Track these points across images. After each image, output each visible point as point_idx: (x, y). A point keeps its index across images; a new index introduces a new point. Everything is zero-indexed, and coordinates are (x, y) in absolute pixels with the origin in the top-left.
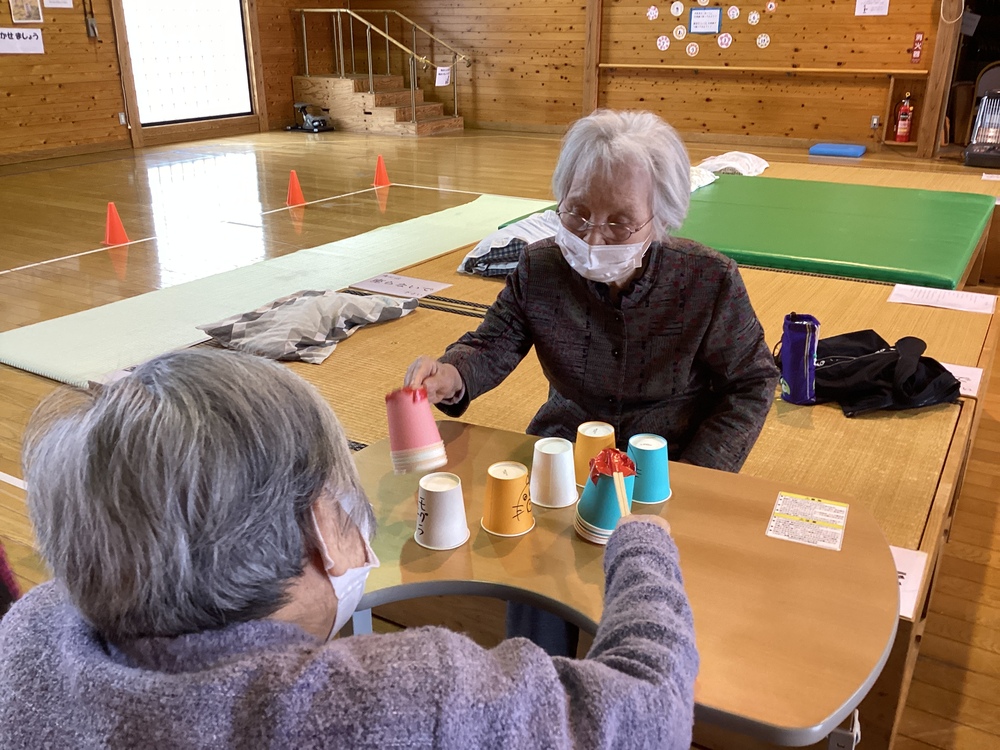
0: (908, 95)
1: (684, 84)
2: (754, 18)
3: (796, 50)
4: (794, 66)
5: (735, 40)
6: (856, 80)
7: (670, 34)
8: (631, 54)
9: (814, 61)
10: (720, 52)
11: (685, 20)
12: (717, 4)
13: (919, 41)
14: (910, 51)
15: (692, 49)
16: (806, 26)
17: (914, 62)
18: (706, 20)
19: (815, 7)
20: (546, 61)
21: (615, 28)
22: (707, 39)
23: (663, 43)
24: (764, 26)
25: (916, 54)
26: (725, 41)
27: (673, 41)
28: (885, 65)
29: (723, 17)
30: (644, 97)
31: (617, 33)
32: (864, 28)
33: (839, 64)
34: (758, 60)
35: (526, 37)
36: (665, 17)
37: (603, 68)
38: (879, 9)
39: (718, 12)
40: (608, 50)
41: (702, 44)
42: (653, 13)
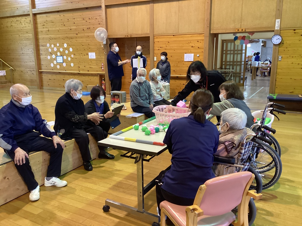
0: (103, 79)
1: (58, 76)
2: (69, 59)
3: (79, 67)
4: (79, 71)
5: (66, 65)
6: (92, 75)
7: (53, 63)
8: (46, 68)
9: (83, 70)
10: (64, 68)
11: (56, 59)
12: (61, 55)
14: (101, 68)
15: (58, 67)
16: (80, 61)
17: (103, 70)
18: (60, 59)
19: (81, 56)
20: (29, 69)
21: (42, 61)
22: (61, 64)
23: (52, 65)
24: (71, 61)
25: (103, 68)
26: (64, 65)
28: (97, 71)
30: (50, 79)
31: (42, 63)
32: (91, 62)
33: (88, 71)
34: (72, 70)
35: (24, 63)
36: (51, 58)
37: (40, 71)
38: (94, 57)
39: (62, 57)
40: (41, 67)
41: (60, 65)
42: (49, 57)
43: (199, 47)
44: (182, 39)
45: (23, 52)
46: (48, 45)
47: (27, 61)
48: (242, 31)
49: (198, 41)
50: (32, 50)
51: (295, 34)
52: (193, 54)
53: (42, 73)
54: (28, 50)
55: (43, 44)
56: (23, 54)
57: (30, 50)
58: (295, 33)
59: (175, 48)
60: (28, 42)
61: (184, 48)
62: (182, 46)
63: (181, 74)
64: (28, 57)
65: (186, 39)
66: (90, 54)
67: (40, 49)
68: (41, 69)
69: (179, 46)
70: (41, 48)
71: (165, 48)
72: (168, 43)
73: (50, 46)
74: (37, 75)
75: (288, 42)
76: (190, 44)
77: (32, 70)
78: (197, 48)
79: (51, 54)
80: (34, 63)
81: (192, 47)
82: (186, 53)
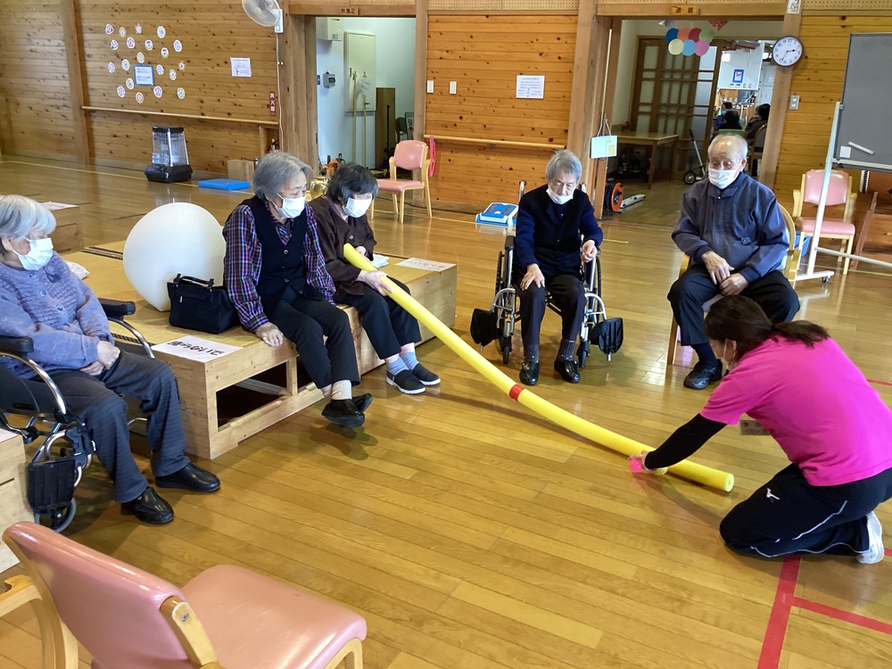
0: (273, 141)
1: (139, 125)
2: (173, 75)
3: (202, 102)
4: (203, 115)
5: (164, 92)
6: (240, 126)
7: (124, 85)
8: (103, 100)
9: (214, 111)
10: (157, 101)
11: (131, 74)
12: (149, 63)
13: (273, 99)
14: (269, 106)
15: (140, 98)
16: (205, 83)
18: (145, 75)
19: (208, 68)
20: (51, 102)
21: (91, 79)
22: (146, 90)
23: (121, 92)
25: (273, 109)
26: (158, 92)
27: (127, 90)
28: (255, 116)
29: (154, 72)
30: (117, 134)
31: (93, 83)
32: (239, 87)
33: (229, 114)
34: (180, 108)
35: (36, 82)
36: (119, 71)
37: (85, 110)
38: (246, 72)
39: (150, 68)
40: (88, 95)
41: (145, 94)
42: (111, 68)
43: (561, 56)
44: (512, 29)
45: (33, 47)
46: (109, 28)
47: (45, 75)
48: (691, 14)
49: (559, 39)
50: (61, 42)
51: (843, 29)
52: (542, 78)
53: (90, 116)
54: (47, 42)
55: (93, 24)
56: (33, 55)
57: (55, 42)
58: (843, 26)
59: (489, 56)
60: (46, 18)
61: (517, 56)
62: (511, 51)
63: (504, 137)
64: (47, 63)
65: (522, 28)
66: (234, 61)
67: (85, 38)
68: (87, 102)
69: (502, 49)
70: (87, 36)
71: (461, 53)
72: (470, 39)
73: (116, 31)
74: (75, 119)
75: (822, 54)
76: (535, 46)
77: (60, 103)
78: (556, 60)
79: (118, 57)
80: (67, 84)
81: (541, 54)
82: (521, 74)
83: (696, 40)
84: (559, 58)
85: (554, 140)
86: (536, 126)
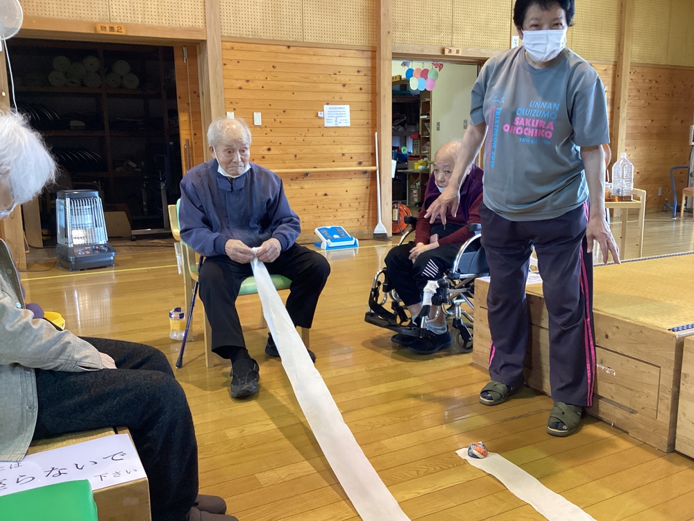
48: (457, 55)
49: (358, 72)
52: (347, 108)
59: (294, 86)
61: (322, 86)
62: (315, 82)
63: (315, 165)
71: (263, 83)
72: (273, 70)
76: (338, 77)
78: (359, 91)
81: (344, 85)
82: (328, 104)
83: (426, 78)
84: (361, 89)
85: (364, 163)
86: (345, 151)
